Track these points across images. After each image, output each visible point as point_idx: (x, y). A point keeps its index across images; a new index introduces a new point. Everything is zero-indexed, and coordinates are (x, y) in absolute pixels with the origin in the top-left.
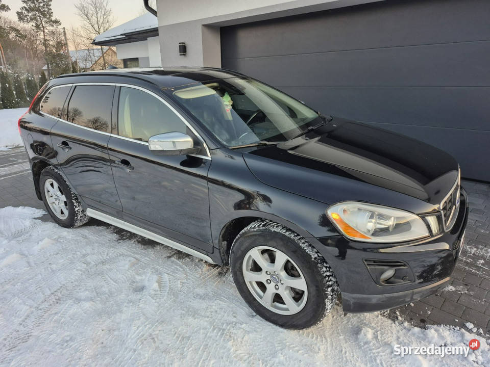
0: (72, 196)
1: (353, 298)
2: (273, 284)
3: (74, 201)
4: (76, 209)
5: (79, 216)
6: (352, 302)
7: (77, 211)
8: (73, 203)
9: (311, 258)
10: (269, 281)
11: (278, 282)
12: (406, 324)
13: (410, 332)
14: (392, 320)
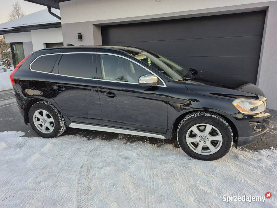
0: (59, 117)
1: (243, 139)
2: (202, 142)
3: (60, 121)
4: (61, 125)
5: (62, 129)
6: (242, 141)
7: (61, 126)
8: (60, 122)
9: (225, 125)
10: (200, 141)
11: (205, 140)
12: (251, 151)
13: (255, 154)
14: (245, 151)
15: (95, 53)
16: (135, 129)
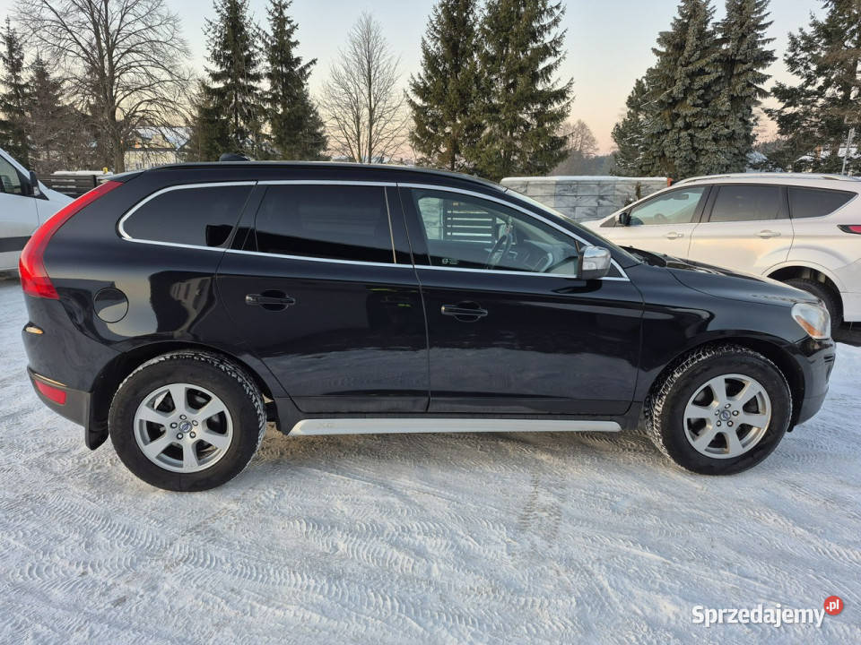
15: (394, 184)
16: (532, 411)
